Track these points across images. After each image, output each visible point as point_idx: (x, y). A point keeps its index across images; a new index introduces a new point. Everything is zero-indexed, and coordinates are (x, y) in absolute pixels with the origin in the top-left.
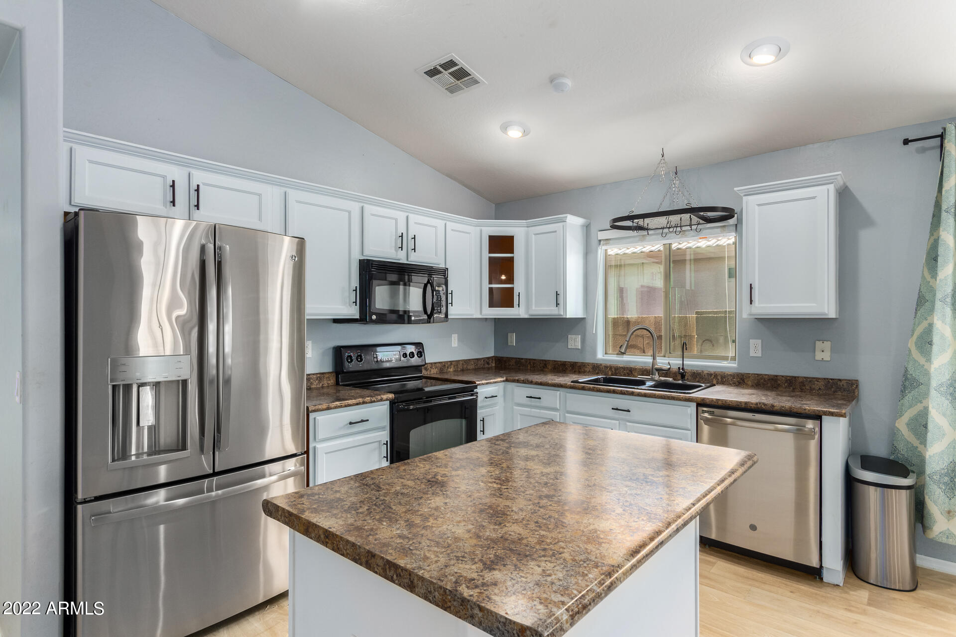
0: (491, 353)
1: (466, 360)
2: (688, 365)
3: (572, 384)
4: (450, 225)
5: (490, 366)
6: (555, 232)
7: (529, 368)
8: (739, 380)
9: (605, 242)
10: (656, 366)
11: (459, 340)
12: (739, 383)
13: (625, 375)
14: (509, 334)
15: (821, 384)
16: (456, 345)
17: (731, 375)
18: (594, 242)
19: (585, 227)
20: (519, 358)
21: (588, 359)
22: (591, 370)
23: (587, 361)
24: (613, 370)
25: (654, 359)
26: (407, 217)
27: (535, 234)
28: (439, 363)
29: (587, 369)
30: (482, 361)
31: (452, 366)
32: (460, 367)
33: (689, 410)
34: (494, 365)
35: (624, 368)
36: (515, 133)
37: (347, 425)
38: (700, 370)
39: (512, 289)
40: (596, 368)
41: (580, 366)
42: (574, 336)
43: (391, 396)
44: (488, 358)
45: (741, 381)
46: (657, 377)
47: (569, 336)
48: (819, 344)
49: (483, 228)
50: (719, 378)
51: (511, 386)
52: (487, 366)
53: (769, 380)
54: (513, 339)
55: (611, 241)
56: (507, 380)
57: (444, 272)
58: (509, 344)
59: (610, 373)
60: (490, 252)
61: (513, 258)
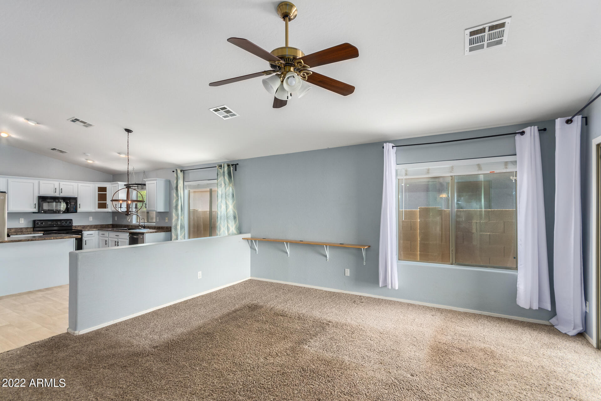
0: (111, 223)
1: (96, 225)
4: (80, 184)
10: (139, 225)
11: (92, 218)
14: (115, 217)
15: (165, 228)
16: (92, 220)
20: (116, 224)
24: (135, 226)
26: (59, 183)
31: (89, 227)
32: (93, 227)
33: (128, 234)
36: (90, 161)
39: (106, 203)
42: (129, 217)
43: (43, 232)
45: (155, 228)
48: (166, 218)
49: (96, 185)
56: (98, 230)
57: (75, 199)
58: (115, 220)
60: (98, 192)
61: (106, 194)
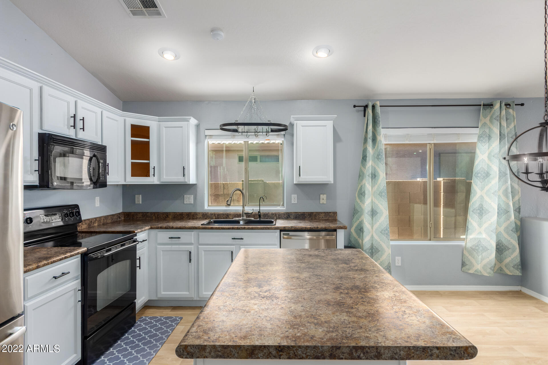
0: (120, 210)
1: (106, 216)
2: (263, 210)
3: (202, 226)
4: (105, 113)
5: (121, 219)
6: (182, 127)
7: (154, 218)
8: (287, 216)
9: (209, 137)
10: (245, 212)
11: (100, 201)
12: (287, 217)
13: (224, 218)
14: (136, 196)
15: (323, 215)
16: (98, 205)
17: (283, 214)
18: (203, 137)
19: (196, 126)
20: (145, 212)
21: (199, 210)
22: (201, 217)
23: (198, 211)
24: (216, 216)
25: (243, 207)
26: (75, 101)
27: (165, 127)
28: (88, 220)
29: (199, 217)
30: (116, 216)
31: (97, 222)
32: (102, 221)
34: (123, 218)
35: (223, 214)
36: (169, 56)
37: (51, 279)
38: (267, 212)
39: (148, 164)
40: (205, 216)
41: (193, 215)
42: (188, 196)
44: (119, 214)
45: (288, 217)
46: (245, 218)
47: (185, 196)
48: (321, 196)
49: (127, 118)
50: (277, 216)
51: (154, 232)
52: (119, 219)
53: (301, 215)
54: (139, 199)
55: (214, 137)
56: (151, 228)
57: (104, 149)
58: (136, 202)
59: (214, 218)
60: (132, 137)
61: (149, 142)
